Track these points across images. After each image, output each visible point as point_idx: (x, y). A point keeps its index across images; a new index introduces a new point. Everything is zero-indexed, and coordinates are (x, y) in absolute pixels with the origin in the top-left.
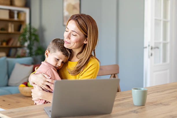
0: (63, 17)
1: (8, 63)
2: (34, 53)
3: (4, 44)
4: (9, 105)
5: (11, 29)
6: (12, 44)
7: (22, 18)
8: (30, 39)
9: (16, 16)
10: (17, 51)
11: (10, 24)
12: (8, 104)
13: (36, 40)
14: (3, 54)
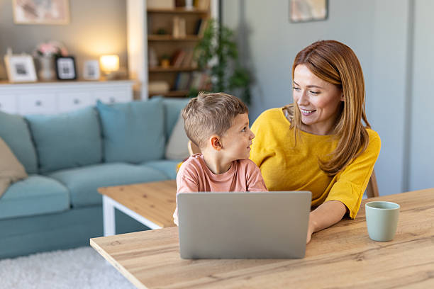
0: (290, 2)
1: (165, 108)
2: (226, 84)
3: (165, 65)
4: (152, 206)
5: (179, 31)
6: (182, 64)
8: (219, 51)
9: (189, 0)
10: (191, 79)
11: (176, 20)
12: (152, 204)
13: (232, 54)
14: (163, 87)
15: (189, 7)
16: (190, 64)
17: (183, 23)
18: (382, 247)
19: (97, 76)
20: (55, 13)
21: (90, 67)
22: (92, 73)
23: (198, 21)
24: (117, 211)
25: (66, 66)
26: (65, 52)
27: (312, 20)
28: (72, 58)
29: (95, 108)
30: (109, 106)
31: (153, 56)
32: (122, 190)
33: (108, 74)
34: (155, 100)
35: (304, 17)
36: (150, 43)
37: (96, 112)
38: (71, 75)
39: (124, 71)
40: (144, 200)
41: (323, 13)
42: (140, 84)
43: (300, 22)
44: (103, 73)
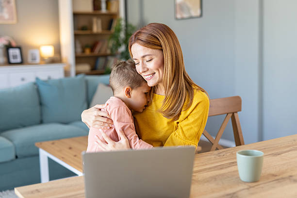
0: (175, 5)
1: (87, 82)
3: (88, 52)
4: (75, 156)
5: (97, 28)
6: (99, 51)
7: (113, 9)
8: (125, 42)
9: (103, 6)
11: (95, 20)
12: (75, 154)
14: (86, 68)
15: (104, 10)
16: (106, 51)
17: (100, 22)
18: (251, 187)
19: (38, 60)
20: (6, 16)
21: (32, 54)
22: (34, 59)
23: (110, 20)
24: (50, 160)
25: (15, 54)
26: (14, 44)
27: (191, 18)
28: (19, 48)
29: (35, 84)
30: (45, 81)
31: (79, 45)
32: (53, 144)
33: (46, 58)
34: (80, 77)
35: (185, 15)
36: (76, 36)
37: (35, 87)
38: (19, 60)
39: (58, 57)
40: (69, 151)
41: (198, 13)
42: (70, 66)
43: (183, 19)
44: (42, 59)
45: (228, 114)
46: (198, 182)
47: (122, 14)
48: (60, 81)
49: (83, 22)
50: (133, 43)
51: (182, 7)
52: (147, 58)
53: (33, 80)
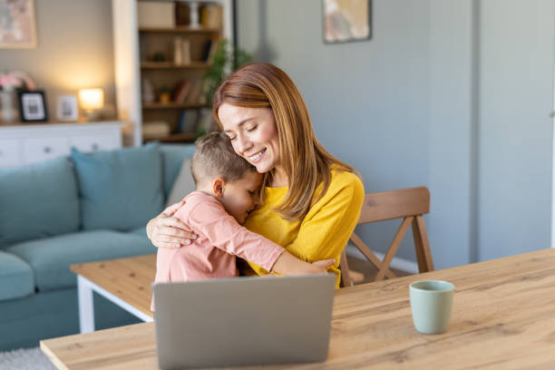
1: (163, 157)
3: (165, 100)
4: (141, 289)
5: (182, 57)
6: (186, 99)
7: (212, 23)
9: (194, 16)
10: (199, 118)
11: (178, 41)
12: (141, 285)
14: (161, 129)
15: (195, 25)
16: (198, 98)
17: (187, 46)
18: (431, 342)
19: (75, 116)
20: (18, 34)
21: (65, 105)
22: (68, 113)
23: (206, 42)
24: (96, 296)
25: (32, 104)
26: (31, 85)
27: (352, 40)
28: (42, 93)
29: (70, 159)
30: (89, 155)
31: (149, 88)
32: (102, 267)
33: (89, 112)
34: (150, 146)
35: (342, 37)
36: (144, 72)
37: (71, 165)
38: (40, 115)
39: (110, 108)
40: (131, 279)
41: (364, 32)
42: (132, 126)
43: (337, 42)
44: (83, 113)
45: (405, 218)
46: (344, 332)
47: (228, 33)
48: (115, 154)
49: (157, 46)
50: (220, 105)
51: (336, 21)
52: (249, 126)
53: (67, 152)
